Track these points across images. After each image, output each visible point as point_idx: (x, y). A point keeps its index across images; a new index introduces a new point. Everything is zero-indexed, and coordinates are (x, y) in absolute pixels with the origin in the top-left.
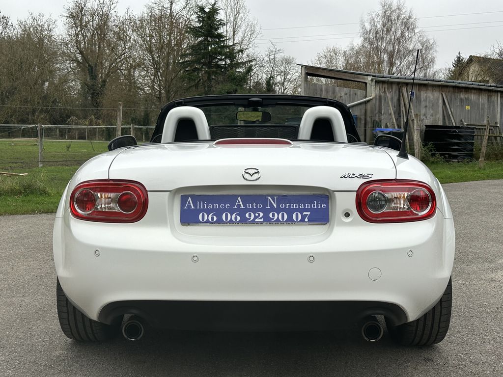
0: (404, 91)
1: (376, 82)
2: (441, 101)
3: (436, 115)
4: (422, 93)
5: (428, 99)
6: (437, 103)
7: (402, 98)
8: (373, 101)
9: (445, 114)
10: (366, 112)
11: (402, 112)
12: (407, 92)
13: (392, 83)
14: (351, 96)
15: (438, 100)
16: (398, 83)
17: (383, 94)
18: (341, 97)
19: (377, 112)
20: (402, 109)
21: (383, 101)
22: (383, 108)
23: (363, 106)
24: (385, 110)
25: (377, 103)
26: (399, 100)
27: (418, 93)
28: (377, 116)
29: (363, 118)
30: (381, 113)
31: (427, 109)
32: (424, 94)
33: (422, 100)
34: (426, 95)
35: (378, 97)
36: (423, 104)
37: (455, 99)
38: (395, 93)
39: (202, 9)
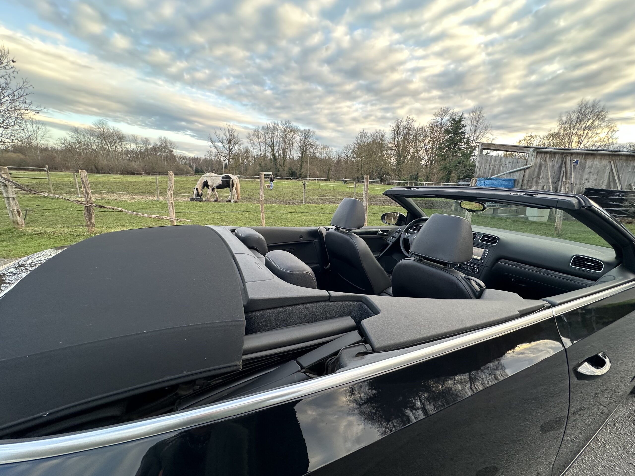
0: (567, 160)
1: (537, 152)
2: (608, 168)
3: (599, 180)
4: (588, 161)
5: (594, 166)
6: (604, 170)
7: (564, 165)
8: (532, 168)
9: (611, 179)
10: (524, 177)
11: (561, 177)
12: (571, 161)
13: (555, 153)
14: (514, 164)
15: (605, 167)
16: (562, 154)
17: (543, 163)
18: (505, 164)
19: (535, 177)
20: (562, 175)
21: (543, 168)
22: (542, 173)
23: (523, 171)
24: (543, 175)
25: (537, 170)
26: (560, 167)
27: (583, 161)
28: (535, 180)
29: (521, 181)
30: (539, 178)
31: (591, 174)
32: (589, 162)
33: (587, 167)
34: (592, 163)
35: (538, 165)
36: (587, 170)
37: (627, 166)
38: (557, 161)
39: (454, 119)
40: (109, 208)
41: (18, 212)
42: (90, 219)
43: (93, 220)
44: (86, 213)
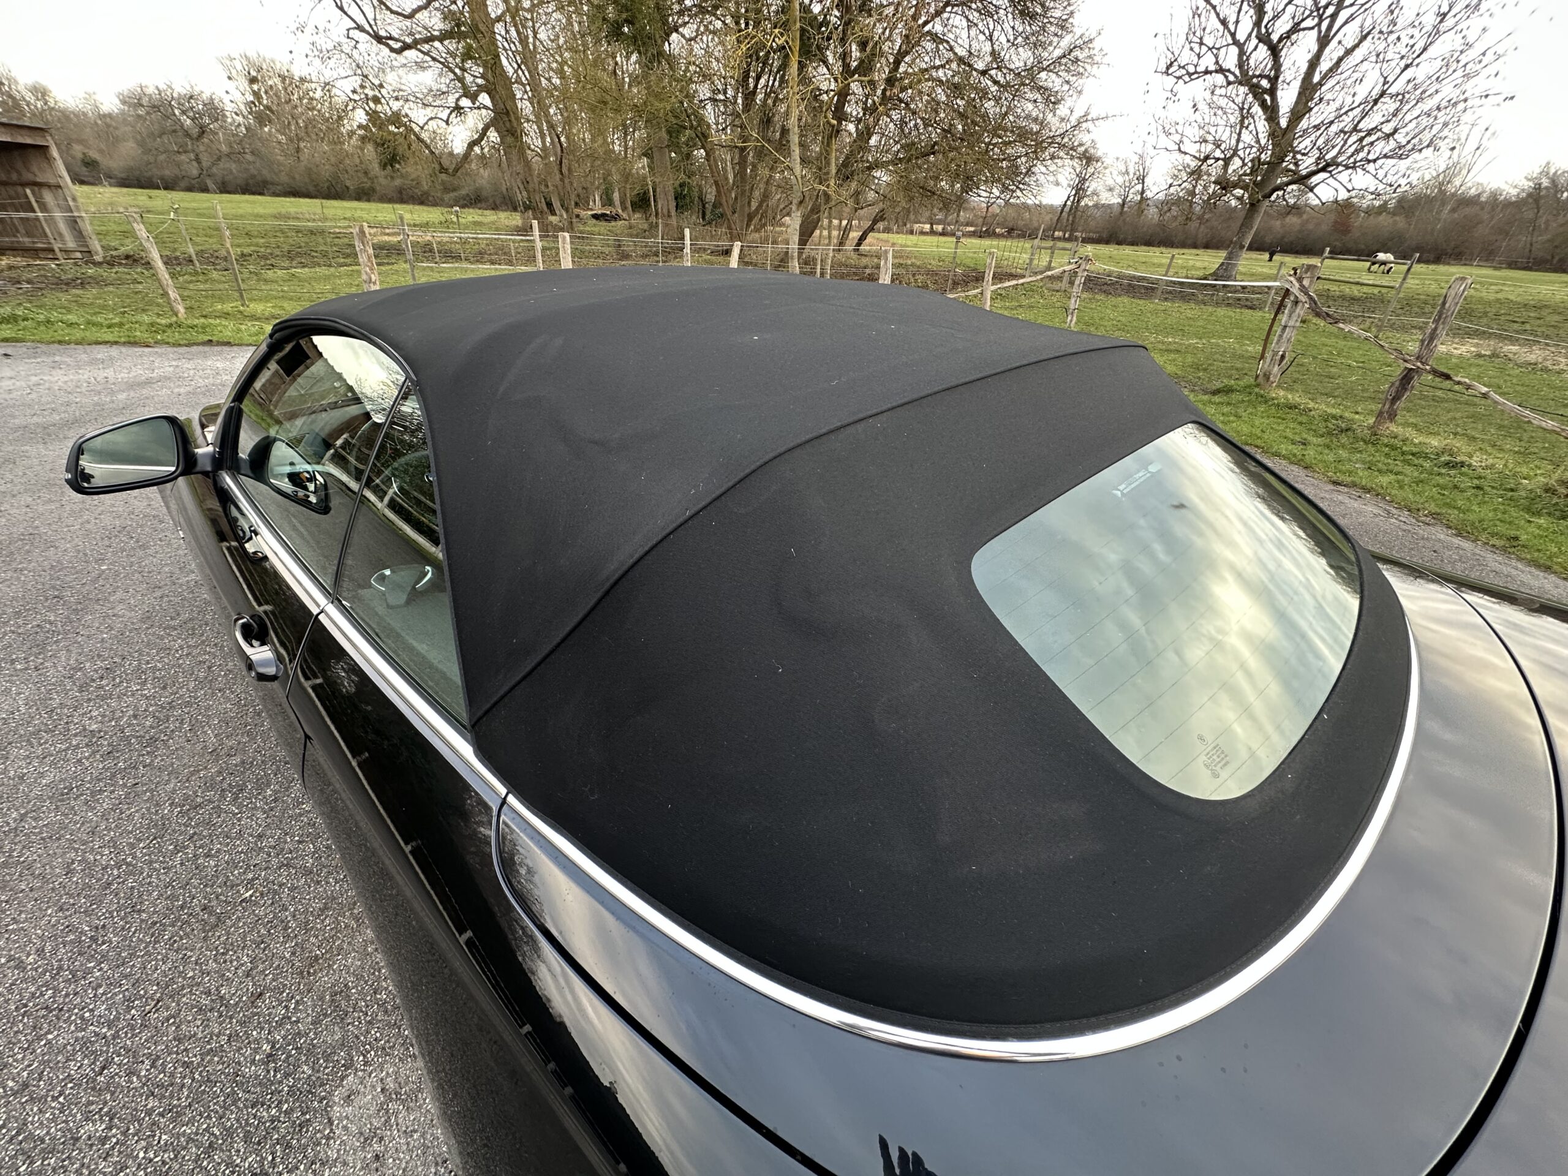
40: (1459, 383)
41: (1283, 357)
42: (1395, 400)
43: (1400, 404)
44: (1397, 383)
